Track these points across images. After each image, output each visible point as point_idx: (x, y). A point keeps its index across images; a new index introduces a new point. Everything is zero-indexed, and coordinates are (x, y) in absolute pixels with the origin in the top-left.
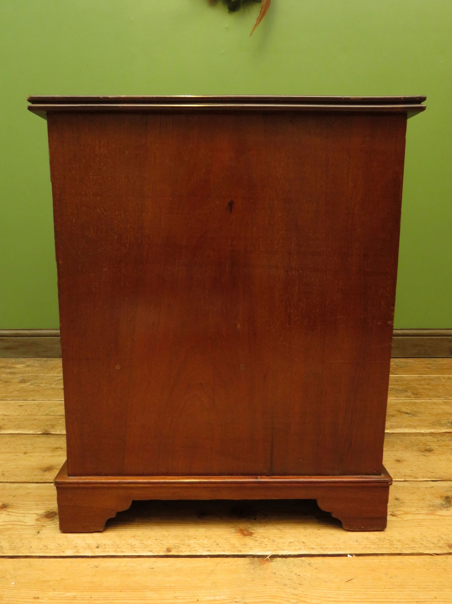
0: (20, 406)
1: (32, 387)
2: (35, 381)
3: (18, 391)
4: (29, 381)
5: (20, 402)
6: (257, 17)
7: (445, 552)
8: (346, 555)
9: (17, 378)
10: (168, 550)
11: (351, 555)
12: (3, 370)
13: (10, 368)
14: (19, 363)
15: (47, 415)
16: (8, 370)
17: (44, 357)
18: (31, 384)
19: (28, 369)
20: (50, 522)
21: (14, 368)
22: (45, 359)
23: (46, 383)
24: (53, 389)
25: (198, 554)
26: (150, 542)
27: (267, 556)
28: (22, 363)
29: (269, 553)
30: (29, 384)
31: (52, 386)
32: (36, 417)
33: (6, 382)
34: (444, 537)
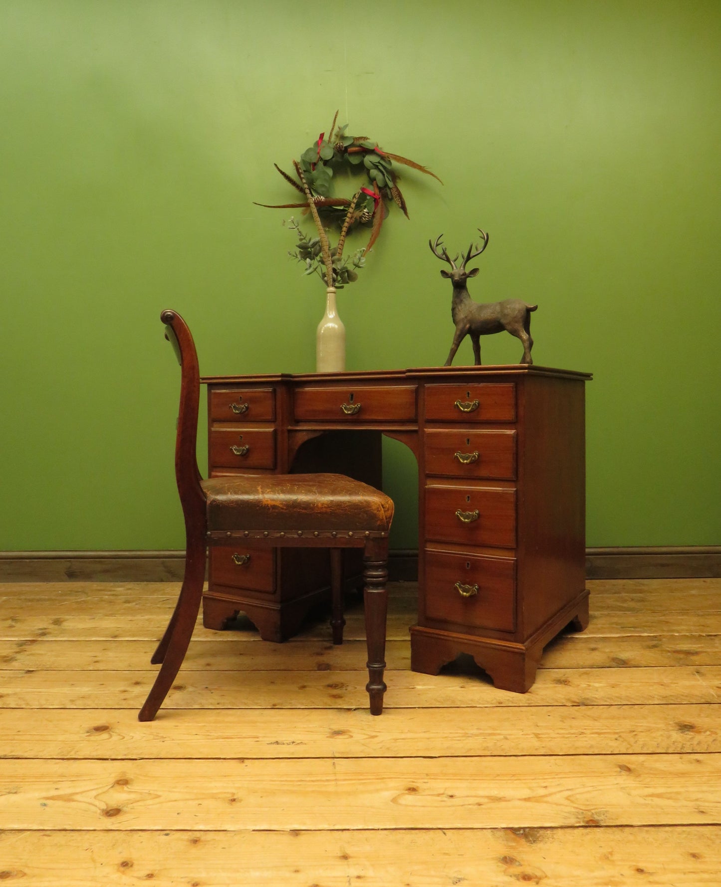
0: (131, 620)
1: (137, 606)
2: (140, 602)
3: (124, 609)
4: (133, 601)
5: (130, 618)
6: (368, 244)
7: (494, 706)
8: (415, 708)
9: (120, 599)
10: (274, 705)
11: (418, 708)
12: (103, 592)
13: (110, 591)
14: (119, 587)
15: (158, 627)
16: (109, 593)
17: (143, 581)
18: (137, 604)
19: (129, 591)
20: (178, 691)
21: (114, 590)
22: (145, 583)
23: (151, 603)
24: (159, 608)
25: (298, 707)
26: (259, 701)
27: (351, 709)
28: (121, 587)
29: (354, 707)
30: (134, 604)
31: (158, 606)
32: (149, 629)
33: (111, 602)
34: (497, 698)
